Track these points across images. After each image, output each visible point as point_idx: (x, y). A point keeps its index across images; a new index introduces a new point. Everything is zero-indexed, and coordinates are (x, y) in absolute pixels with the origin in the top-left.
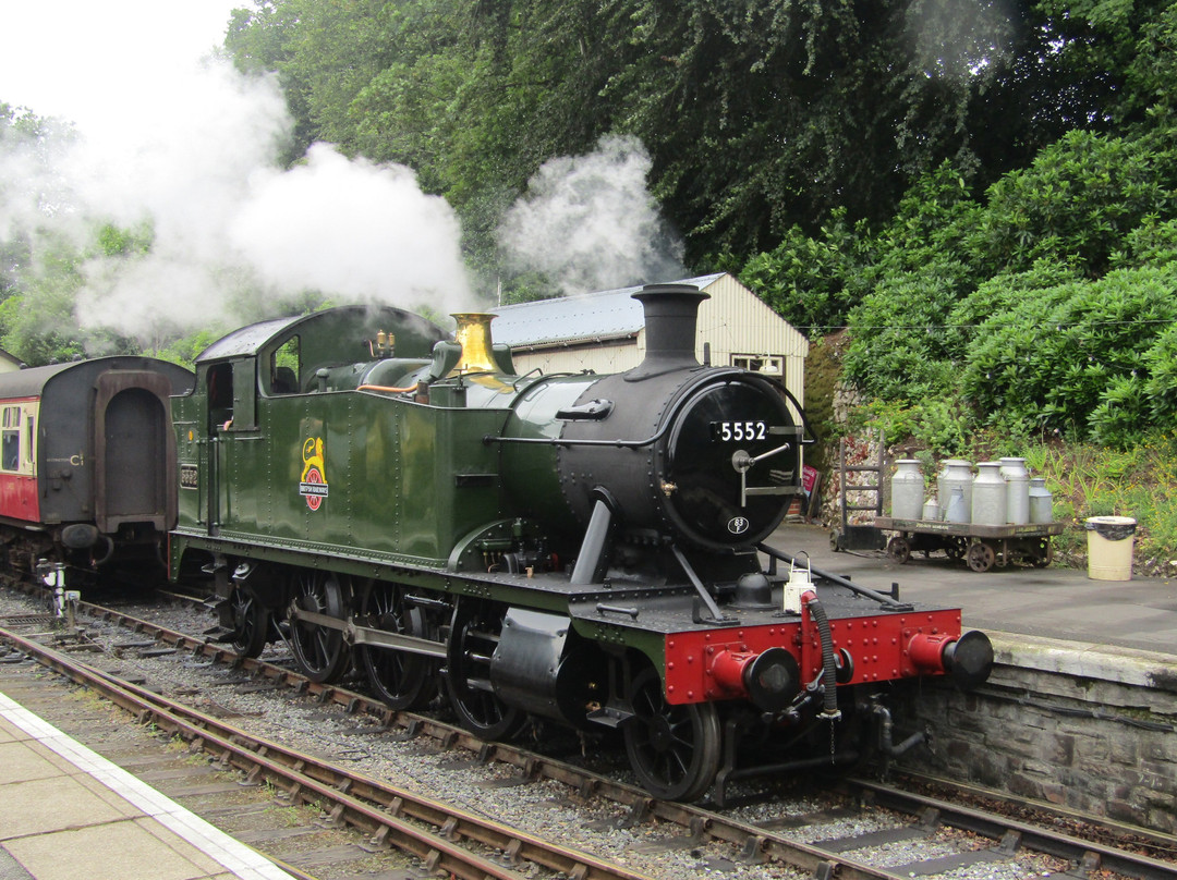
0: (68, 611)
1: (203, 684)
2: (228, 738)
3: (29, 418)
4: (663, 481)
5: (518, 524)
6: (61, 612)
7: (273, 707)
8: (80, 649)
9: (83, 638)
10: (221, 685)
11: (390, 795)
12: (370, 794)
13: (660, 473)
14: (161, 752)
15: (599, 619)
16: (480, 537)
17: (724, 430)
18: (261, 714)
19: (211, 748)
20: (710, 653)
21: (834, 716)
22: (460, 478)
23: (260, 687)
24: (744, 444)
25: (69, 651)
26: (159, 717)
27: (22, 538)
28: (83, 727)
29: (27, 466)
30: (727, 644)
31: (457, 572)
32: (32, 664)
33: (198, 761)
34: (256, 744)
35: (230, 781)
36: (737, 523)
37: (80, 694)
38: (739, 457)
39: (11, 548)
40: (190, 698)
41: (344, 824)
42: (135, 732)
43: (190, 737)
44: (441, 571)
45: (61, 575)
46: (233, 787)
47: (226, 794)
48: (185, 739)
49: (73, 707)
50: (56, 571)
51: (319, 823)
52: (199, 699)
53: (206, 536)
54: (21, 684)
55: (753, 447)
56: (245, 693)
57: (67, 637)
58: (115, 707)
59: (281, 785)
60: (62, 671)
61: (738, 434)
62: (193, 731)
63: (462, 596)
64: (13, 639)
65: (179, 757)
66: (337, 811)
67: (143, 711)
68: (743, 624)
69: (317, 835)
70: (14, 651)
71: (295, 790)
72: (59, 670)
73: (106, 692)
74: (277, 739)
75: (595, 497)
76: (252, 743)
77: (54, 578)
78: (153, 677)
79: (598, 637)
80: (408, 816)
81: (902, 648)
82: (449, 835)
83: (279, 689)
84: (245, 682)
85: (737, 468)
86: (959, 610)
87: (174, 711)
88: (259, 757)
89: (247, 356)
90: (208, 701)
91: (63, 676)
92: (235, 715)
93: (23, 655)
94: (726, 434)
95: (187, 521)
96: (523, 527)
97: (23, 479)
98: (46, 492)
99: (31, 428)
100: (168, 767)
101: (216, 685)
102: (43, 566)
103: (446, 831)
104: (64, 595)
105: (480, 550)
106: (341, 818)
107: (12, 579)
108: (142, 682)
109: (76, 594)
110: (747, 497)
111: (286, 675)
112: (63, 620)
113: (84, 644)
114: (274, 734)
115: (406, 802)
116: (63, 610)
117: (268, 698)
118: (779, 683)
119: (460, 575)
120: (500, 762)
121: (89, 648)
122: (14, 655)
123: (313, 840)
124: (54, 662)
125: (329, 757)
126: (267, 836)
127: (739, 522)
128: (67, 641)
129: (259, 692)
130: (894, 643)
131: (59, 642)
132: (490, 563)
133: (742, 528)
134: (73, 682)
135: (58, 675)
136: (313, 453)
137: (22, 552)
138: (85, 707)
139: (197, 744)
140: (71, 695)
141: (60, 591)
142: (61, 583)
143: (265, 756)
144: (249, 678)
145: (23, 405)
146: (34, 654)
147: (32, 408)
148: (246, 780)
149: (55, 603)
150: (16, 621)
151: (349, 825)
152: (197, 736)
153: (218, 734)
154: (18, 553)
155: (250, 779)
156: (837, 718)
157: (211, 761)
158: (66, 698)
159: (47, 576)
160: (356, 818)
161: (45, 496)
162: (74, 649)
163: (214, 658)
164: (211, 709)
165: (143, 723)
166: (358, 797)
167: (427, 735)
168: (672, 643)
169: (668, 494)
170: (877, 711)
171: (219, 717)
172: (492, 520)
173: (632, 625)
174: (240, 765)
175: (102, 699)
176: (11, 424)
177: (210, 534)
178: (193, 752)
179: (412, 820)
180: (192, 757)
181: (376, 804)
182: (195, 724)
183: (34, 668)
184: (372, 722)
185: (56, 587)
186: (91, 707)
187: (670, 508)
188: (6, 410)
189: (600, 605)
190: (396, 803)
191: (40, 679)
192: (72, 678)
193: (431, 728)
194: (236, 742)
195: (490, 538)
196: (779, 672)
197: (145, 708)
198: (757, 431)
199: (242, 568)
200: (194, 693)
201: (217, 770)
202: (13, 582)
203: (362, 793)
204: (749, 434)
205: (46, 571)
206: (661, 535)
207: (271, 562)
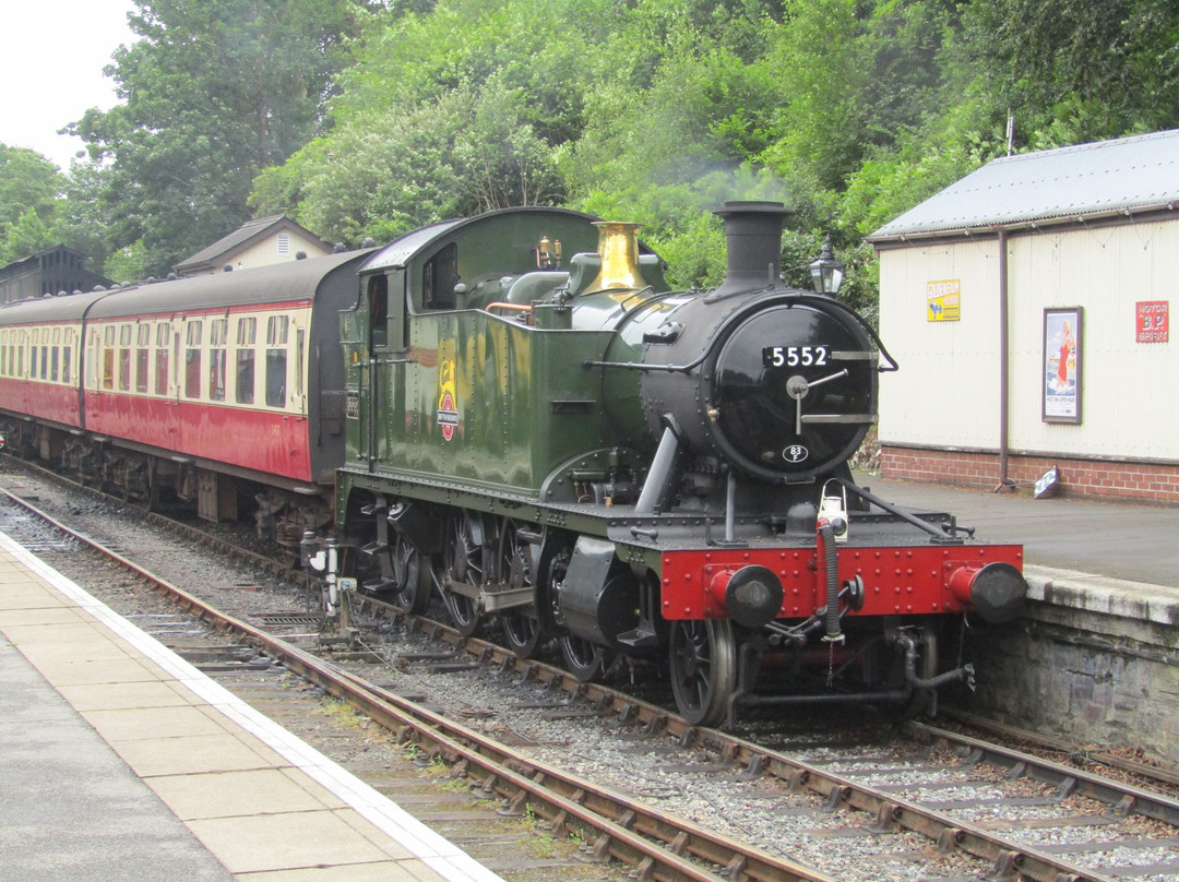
0: (341, 609)
1: (501, 707)
2: (500, 763)
3: (298, 331)
4: (708, 406)
5: (614, 453)
6: (330, 608)
7: (583, 737)
8: (351, 658)
9: (356, 642)
10: (526, 708)
11: (674, 829)
12: (654, 830)
13: (707, 399)
14: (415, 776)
15: (633, 543)
16: (573, 466)
17: (776, 355)
18: (567, 744)
19: (476, 772)
20: (709, 573)
21: (837, 639)
22: (555, 404)
23: (577, 713)
24: (799, 370)
25: (338, 659)
26: (421, 734)
27: (292, 505)
28: (327, 744)
29: (296, 402)
30: (728, 565)
31: (546, 502)
32: (282, 672)
33: (457, 788)
34: (531, 769)
35: (489, 810)
36: (793, 451)
37: (333, 707)
38: (795, 383)
39: (280, 520)
40: (480, 722)
41: (607, 859)
42: (390, 752)
43: (452, 758)
44: (532, 501)
45: (333, 554)
46: (491, 816)
47: (479, 822)
48: (447, 762)
49: (320, 723)
50: (327, 550)
51: (577, 856)
52: (490, 724)
53: (367, 473)
54: (262, 694)
55: (812, 372)
56: (553, 719)
57: (336, 641)
58: (374, 725)
59: (545, 814)
60: (317, 681)
61: (792, 359)
62: (456, 750)
63: (550, 528)
64: (262, 638)
65: (435, 782)
66: (601, 842)
67: (403, 727)
68: (750, 547)
69: (571, 869)
70: (262, 655)
71: (559, 819)
72: (312, 679)
73: (365, 706)
74: (572, 770)
75: (665, 423)
76: (526, 768)
77: (324, 559)
78: (438, 696)
79: (629, 560)
80: (694, 856)
81: (943, 581)
82: (732, 876)
83: (600, 717)
84: (559, 706)
85: (791, 394)
86: (1021, 546)
87: (443, 729)
88: (533, 785)
89: (398, 268)
90: (501, 727)
91: (317, 686)
92: (533, 743)
93: (272, 660)
94: (777, 360)
95: (352, 458)
96: (620, 457)
97: (292, 420)
98: (320, 439)
99: (301, 345)
100: (418, 792)
101: (519, 708)
102: (309, 542)
103: (731, 871)
104: (336, 584)
105: (571, 479)
106: (605, 851)
107: (282, 566)
108: (420, 700)
109: (353, 582)
110: (803, 424)
111: (612, 697)
112: (336, 619)
113: (359, 653)
114: (570, 765)
115: (693, 837)
116: (336, 606)
117: (583, 726)
118: (757, 599)
119: (550, 505)
120: (854, 809)
121: (364, 657)
122: (261, 661)
123: (565, 872)
124: (309, 669)
125: (630, 793)
126: (509, 865)
127: (795, 451)
128: (334, 647)
129: (573, 718)
130: (934, 576)
131: (326, 647)
132: (582, 493)
133: (800, 457)
134: (328, 694)
135: (312, 686)
136: (447, 378)
137: (293, 525)
138: (335, 724)
139: (460, 767)
140: (322, 709)
141: (331, 579)
142: (333, 567)
143: (542, 784)
144: (565, 702)
145: (291, 313)
146: (285, 658)
147: (302, 318)
148: (507, 808)
149: (324, 594)
150: (274, 620)
151: (614, 859)
152: (461, 757)
153: (491, 758)
154: (288, 527)
155: (512, 808)
156: (840, 641)
157: (473, 787)
158: (315, 712)
159: (314, 556)
160: (621, 851)
161: (320, 444)
162: (343, 658)
163: (525, 675)
164: (504, 735)
165: (401, 743)
166: (640, 833)
167: (774, 776)
168: (667, 560)
169: (713, 419)
170: (901, 642)
171: (509, 745)
172: (588, 450)
173: (652, 547)
174: (506, 792)
175: (357, 714)
176: (277, 341)
177: (371, 470)
178: (454, 777)
179: (698, 860)
180: (451, 783)
181: (654, 839)
182: (466, 745)
183: (283, 676)
184: (708, 759)
185: (326, 572)
186: (343, 724)
187: (718, 434)
188: (271, 318)
189: (634, 528)
190: (680, 839)
191: (288, 689)
192: (327, 688)
193: (779, 766)
194: (510, 767)
195: (583, 467)
196: (757, 588)
197: (406, 723)
198: (816, 356)
199: (395, 508)
200: (486, 716)
201: (477, 798)
202: (284, 570)
203: (644, 828)
204: (806, 359)
205: (314, 550)
206: (720, 464)
207: (433, 503)
